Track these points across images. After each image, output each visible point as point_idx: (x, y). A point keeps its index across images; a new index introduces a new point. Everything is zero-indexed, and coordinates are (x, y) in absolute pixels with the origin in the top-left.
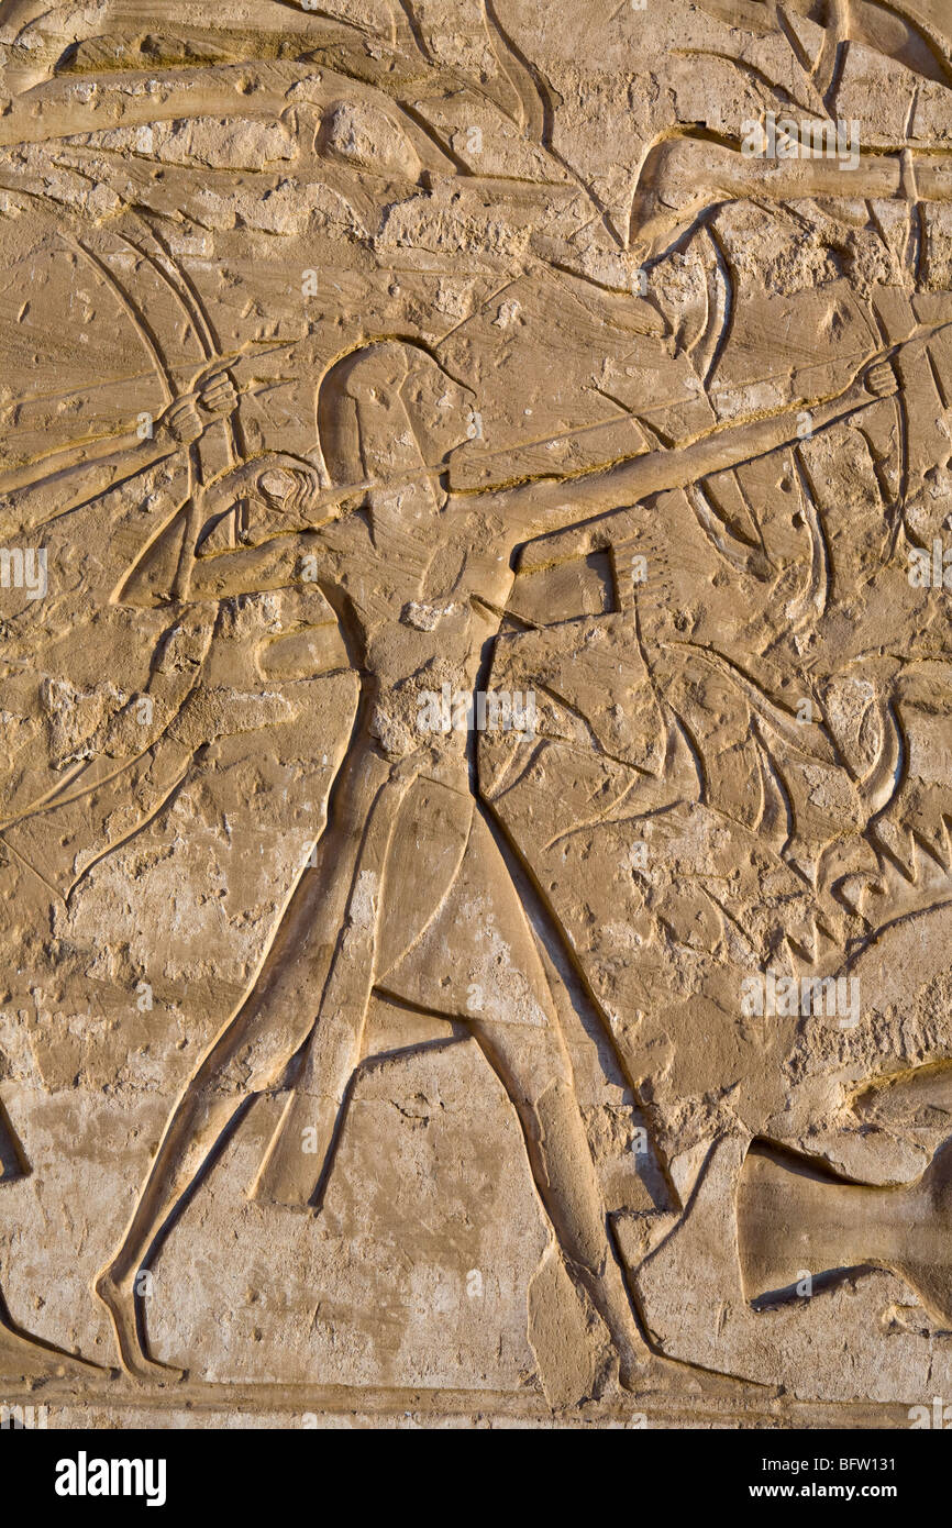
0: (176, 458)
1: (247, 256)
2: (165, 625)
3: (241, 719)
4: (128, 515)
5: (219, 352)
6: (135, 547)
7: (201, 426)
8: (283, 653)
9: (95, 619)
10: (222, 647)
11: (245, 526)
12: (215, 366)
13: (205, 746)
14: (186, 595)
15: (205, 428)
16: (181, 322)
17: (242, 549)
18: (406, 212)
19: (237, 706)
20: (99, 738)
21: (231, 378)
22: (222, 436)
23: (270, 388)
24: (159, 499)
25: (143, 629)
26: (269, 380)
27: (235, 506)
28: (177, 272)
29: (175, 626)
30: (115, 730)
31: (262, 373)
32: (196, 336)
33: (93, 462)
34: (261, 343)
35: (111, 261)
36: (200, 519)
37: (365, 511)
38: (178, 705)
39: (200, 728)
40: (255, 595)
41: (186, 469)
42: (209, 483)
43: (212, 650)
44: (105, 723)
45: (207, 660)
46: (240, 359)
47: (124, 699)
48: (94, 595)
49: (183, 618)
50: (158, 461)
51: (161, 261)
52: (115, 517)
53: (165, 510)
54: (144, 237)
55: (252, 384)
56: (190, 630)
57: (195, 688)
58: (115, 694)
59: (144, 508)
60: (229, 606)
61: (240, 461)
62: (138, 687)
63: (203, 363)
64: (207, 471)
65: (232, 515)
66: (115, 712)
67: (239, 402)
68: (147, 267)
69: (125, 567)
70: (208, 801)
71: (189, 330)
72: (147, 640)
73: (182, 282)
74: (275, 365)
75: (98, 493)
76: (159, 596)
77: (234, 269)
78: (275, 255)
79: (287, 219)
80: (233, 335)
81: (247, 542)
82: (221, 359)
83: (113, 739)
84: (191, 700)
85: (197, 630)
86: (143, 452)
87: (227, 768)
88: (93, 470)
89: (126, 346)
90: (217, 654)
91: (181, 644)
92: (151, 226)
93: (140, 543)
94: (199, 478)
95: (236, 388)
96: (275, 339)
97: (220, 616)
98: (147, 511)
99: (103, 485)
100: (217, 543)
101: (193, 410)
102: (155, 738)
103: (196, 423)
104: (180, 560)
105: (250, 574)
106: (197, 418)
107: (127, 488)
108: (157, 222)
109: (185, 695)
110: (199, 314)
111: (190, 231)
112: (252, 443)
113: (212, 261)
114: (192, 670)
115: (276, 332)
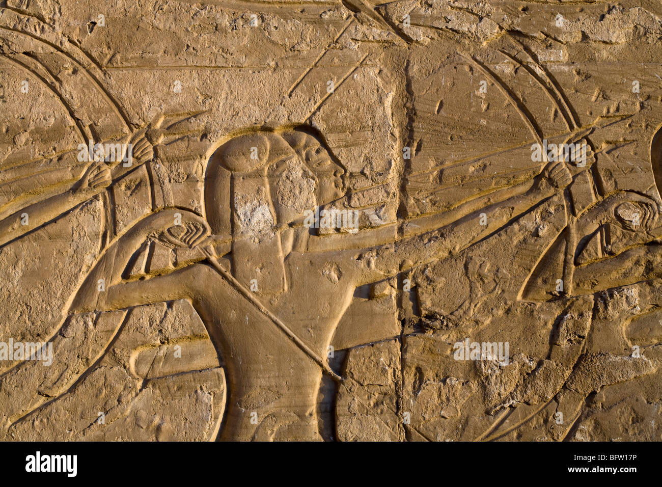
0: (555, 199)
1: (592, 60)
2: (558, 313)
3: (617, 374)
4: (525, 240)
5: (579, 125)
6: (531, 261)
7: (571, 176)
8: (640, 327)
9: (508, 311)
10: (600, 325)
11: (608, 242)
12: (577, 135)
13: (594, 393)
14: (570, 293)
15: (574, 178)
16: (550, 107)
17: (606, 259)
19: (614, 365)
20: (518, 392)
21: (589, 142)
22: (587, 182)
23: (616, 148)
24: (546, 228)
25: (542, 316)
26: (615, 142)
27: (600, 229)
28: (544, 73)
29: (565, 313)
30: (529, 386)
31: (611, 138)
32: (562, 116)
33: (497, 205)
34: (608, 117)
35: (498, 69)
36: (575, 240)
38: (572, 366)
39: (589, 381)
40: (619, 289)
41: (563, 206)
42: (579, 215)
43: (592, 327)
44: (521, 382)
45: (590, 335)
46: (594, 129)
47: (533, 365)
48: (506, 295)
49: (570, 307)
50: (542, 202)
51: (532, 67)
52: (515, 242)
53: (551, 235)
54: (518, 52)
55: (604, 146)
56: (576, 315)
57: (582, 355)
58: (527, 361)
59: (536, 234)
60: (602, 297)
61: (600, 198)
62: (542, 356)
63: (569, 134)
64: (578, 206)
65: (599, 235)
66: (528, 374)
67: (596, 158)
68: (523, 72)
69: (526, 275)
70: (599, 431)
71: (556, 112)
72: (546, 323)
73: (548, 80)
74: (619, 132)
75: (501, 226)
76: (551, 293)
77: (583, 68)
78: (611, 58)
79: (618, 33)
80: (588, 113)
81: (611, 253)
82: (582, 130)
83: (529, 392)
84: (581, 362)
85: (581, 315)
86: (531, 196)
87: (610, 408)
88: (497, 211)
89: (513, 125)
90: (596, 330)
91: (571, 325)
92: (522, 44)
93: (535, 258)
94: (573, 212)
95: (593, 149)
96: (617, 114)
97: (596, 304)
98: (538, 236)
99: (505, 220)
100: (590, 255)
101: (564, 166)
102: (558, 390)
103: (567, 175)
104: (564, 268)
105: (614, 275)
106: (568, 171)
107: (523, 221)
108: (527, 41)
109: (576, 360)
110: (562, 101)
111: (550, 45)
112: (608, 186)
113: (567, 64)
114: (579, 343)
115: (618, 109)
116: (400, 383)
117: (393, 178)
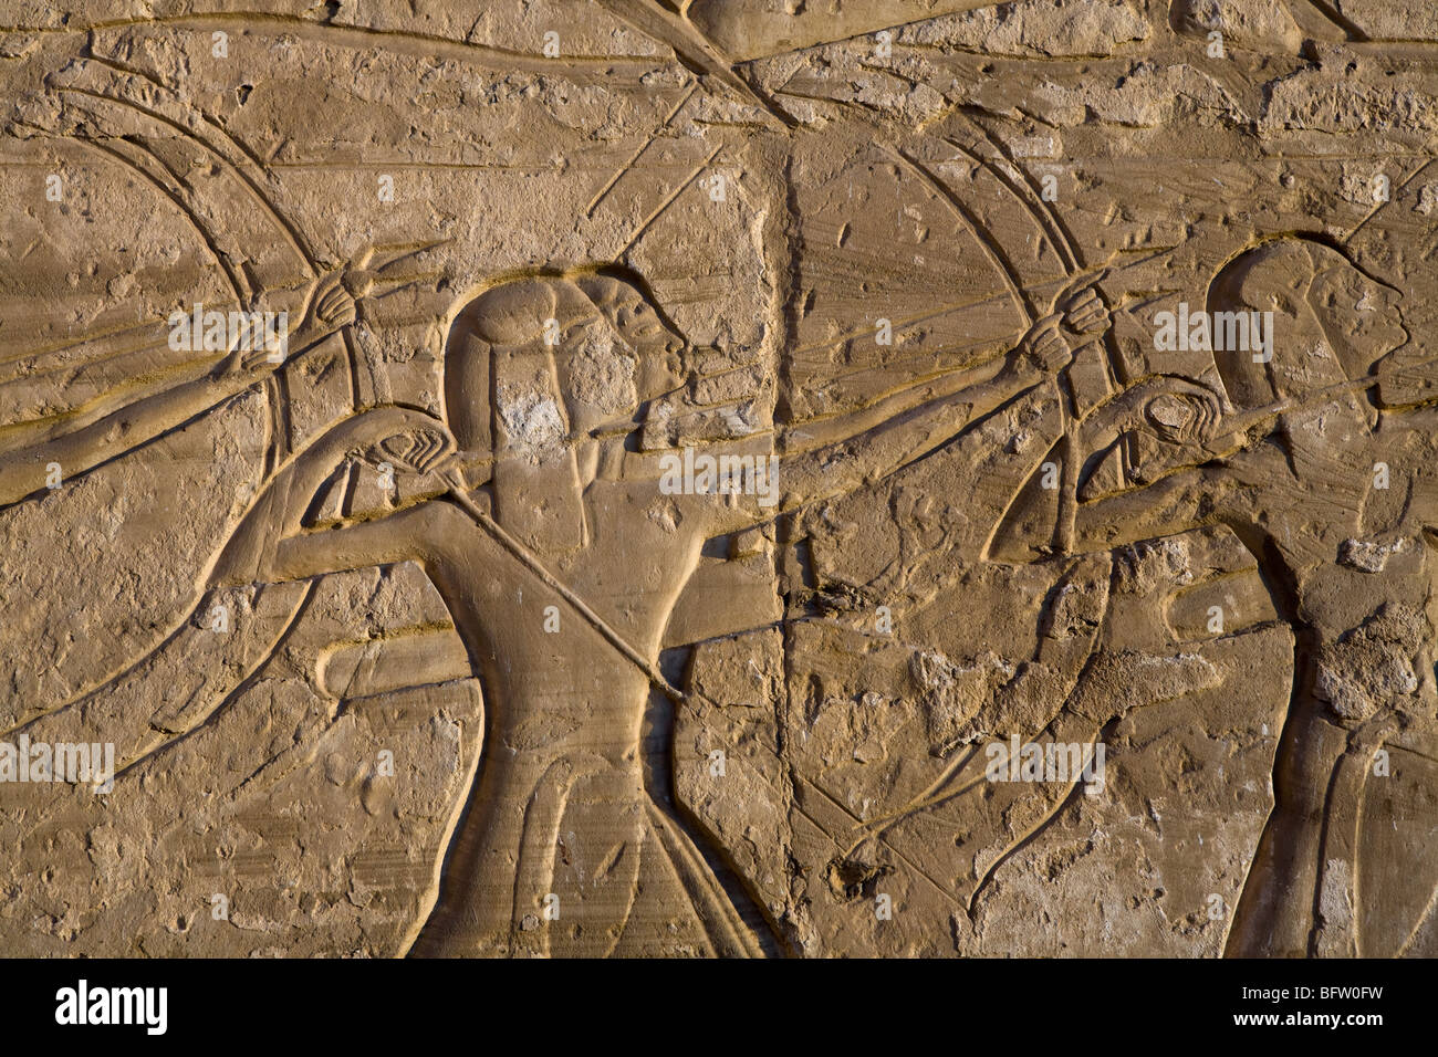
0: (1043, 389)
1: (1103, 154)
2: (1050, 582)
3: (1155, 687)
4: (992, 459)
5: (1083, 265)
6: (1004, 495)
7: (1069, 351)
8: (1192, 605)
9: (965, 580)
10: (1122, 604)
11: (1135, 463)
12: (1079, 282)
13: (1115, 720)
14: (1072, 546)
15: (1075, 353)
16: (1033, 234)
17: (1132, 490)
18: (1292, 89)
19: (1149, 672)
20: (986, 717)
21: (1100, 293)
22: (1097, 361)
23: (1147, 303)
24: (1029, 438)
25: (1025, 588)
26: (1145, 294)
27: (1120, 439)
28: (1022, 177)
29: (1063, 582)
30: (1005, 707)
31: (1138, 286)
32: (1054, 250)
33: (942, 400)
34: (1131, 251)
35: (943, 170)
36: (1078, 459)
37: (1280, 437)
38: (1076, 674)
39: (1107, 699)
40: (1156, 542)
41: (1056, 402)
42: (1084, 417)
43: (1110, 607)
44: (991, 700)
45: (1106, 620)
46: (1108, 272)
47: (1010, 671)
48: (961, 553)
49: (1071, 573)
50: (1021, 395)
51: (1002, 167)
52: (976, 461)
53: (1036, 450)
54: (978, 141)
55: (1125, 300)
56: (1081, 587)
57: (1093, 654)
58: (1000, 665)
59: (1011, 449)
60: (1125, 555)
61: (1120, 389)
62: (1025, 656)
63: (1065, 279)
64: (1082, 402)
65: (1118, 450)
66: (1001, 686)
67: (1113, 321)
68: (985, 175)
69: (994, 519)
70: (1127, 785)
71: (1043, 242)
72: (1030, 601)
73: (1029, 189)
74: (1151, 275)
75: (952, 435)
76: (1038, 549)
77: (1089, 169)
78: (1137, 150)
79: (1148, 109)
80: (1098, 245)
81: (1140, 481)
82: (1087, 273)
83: (1004, 718)
84: (1092, 668)
85: (1091, 586)
86: (1002, 386)
87: (1145, 745)
88: (944, 410)
89: (971, 264)
90: (1117, 612)
91: (1073, 603)
92: (984, 128)
93: (1010, 489)
94: (1073, 411)
95: (1107, 305)
96: (1148, 245)
97: (1115, 568)
98: (1014, 452)
99: (958, 426)
100: (1104, 485)
101: (1057, 334)
102: (1054, 714)
103: (1064, 349)
104: (1060, 507)
105: (1146, 518)
106: (1064, 343)
107: (988, 428)
108: (991, 123)
109: (1084, 662)
110: (1054, 224)
111: (1032, 130)
112: (1133, 367)
113: (1061, 161)
114: (1089, 633)
115: (1149, 238)
116: (784, 702)
117: (767, 355)
